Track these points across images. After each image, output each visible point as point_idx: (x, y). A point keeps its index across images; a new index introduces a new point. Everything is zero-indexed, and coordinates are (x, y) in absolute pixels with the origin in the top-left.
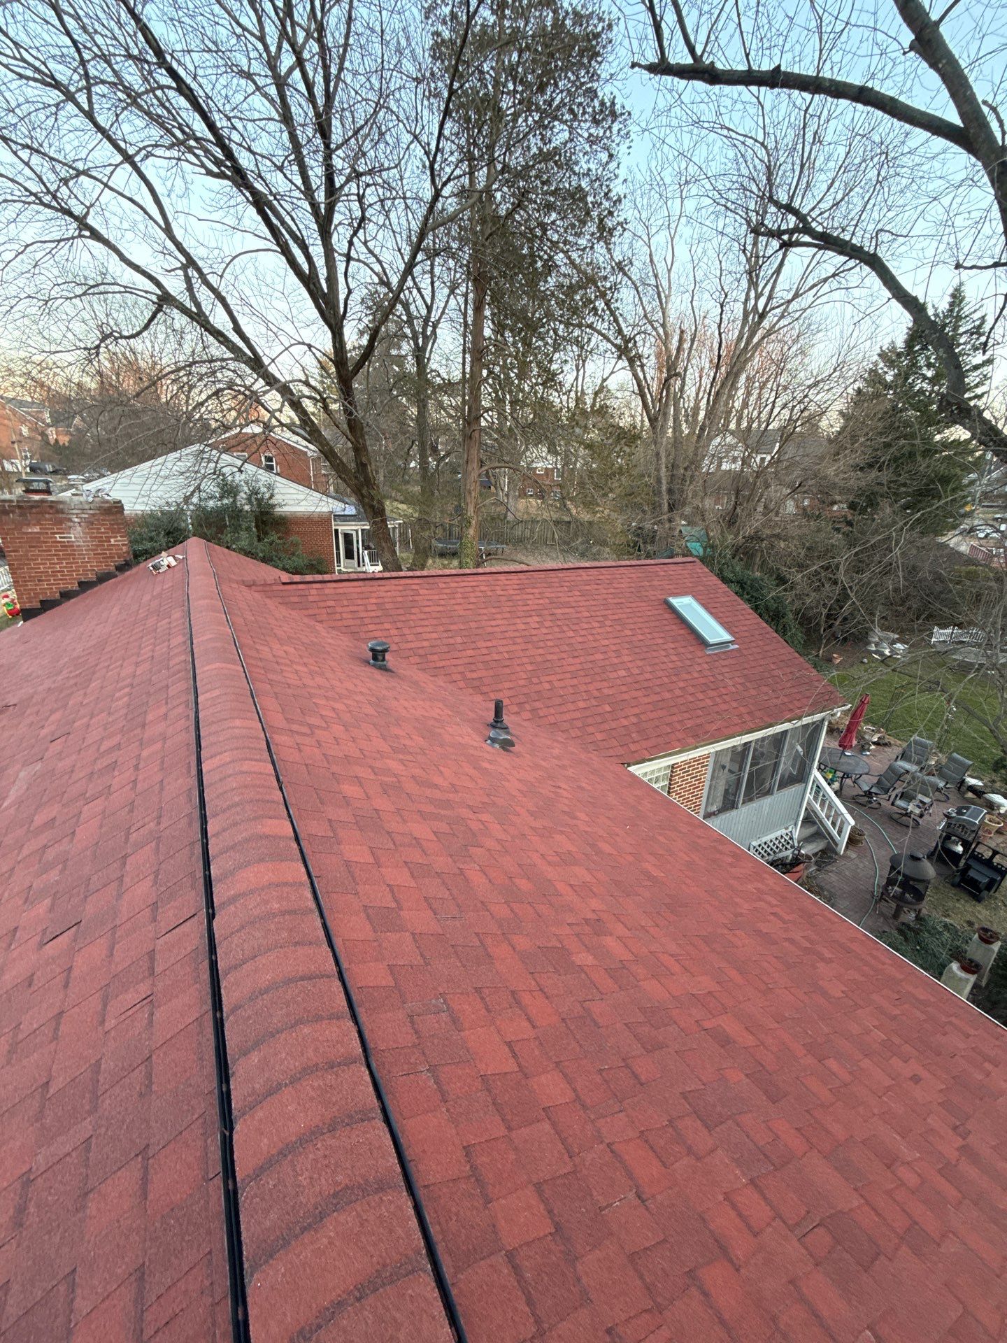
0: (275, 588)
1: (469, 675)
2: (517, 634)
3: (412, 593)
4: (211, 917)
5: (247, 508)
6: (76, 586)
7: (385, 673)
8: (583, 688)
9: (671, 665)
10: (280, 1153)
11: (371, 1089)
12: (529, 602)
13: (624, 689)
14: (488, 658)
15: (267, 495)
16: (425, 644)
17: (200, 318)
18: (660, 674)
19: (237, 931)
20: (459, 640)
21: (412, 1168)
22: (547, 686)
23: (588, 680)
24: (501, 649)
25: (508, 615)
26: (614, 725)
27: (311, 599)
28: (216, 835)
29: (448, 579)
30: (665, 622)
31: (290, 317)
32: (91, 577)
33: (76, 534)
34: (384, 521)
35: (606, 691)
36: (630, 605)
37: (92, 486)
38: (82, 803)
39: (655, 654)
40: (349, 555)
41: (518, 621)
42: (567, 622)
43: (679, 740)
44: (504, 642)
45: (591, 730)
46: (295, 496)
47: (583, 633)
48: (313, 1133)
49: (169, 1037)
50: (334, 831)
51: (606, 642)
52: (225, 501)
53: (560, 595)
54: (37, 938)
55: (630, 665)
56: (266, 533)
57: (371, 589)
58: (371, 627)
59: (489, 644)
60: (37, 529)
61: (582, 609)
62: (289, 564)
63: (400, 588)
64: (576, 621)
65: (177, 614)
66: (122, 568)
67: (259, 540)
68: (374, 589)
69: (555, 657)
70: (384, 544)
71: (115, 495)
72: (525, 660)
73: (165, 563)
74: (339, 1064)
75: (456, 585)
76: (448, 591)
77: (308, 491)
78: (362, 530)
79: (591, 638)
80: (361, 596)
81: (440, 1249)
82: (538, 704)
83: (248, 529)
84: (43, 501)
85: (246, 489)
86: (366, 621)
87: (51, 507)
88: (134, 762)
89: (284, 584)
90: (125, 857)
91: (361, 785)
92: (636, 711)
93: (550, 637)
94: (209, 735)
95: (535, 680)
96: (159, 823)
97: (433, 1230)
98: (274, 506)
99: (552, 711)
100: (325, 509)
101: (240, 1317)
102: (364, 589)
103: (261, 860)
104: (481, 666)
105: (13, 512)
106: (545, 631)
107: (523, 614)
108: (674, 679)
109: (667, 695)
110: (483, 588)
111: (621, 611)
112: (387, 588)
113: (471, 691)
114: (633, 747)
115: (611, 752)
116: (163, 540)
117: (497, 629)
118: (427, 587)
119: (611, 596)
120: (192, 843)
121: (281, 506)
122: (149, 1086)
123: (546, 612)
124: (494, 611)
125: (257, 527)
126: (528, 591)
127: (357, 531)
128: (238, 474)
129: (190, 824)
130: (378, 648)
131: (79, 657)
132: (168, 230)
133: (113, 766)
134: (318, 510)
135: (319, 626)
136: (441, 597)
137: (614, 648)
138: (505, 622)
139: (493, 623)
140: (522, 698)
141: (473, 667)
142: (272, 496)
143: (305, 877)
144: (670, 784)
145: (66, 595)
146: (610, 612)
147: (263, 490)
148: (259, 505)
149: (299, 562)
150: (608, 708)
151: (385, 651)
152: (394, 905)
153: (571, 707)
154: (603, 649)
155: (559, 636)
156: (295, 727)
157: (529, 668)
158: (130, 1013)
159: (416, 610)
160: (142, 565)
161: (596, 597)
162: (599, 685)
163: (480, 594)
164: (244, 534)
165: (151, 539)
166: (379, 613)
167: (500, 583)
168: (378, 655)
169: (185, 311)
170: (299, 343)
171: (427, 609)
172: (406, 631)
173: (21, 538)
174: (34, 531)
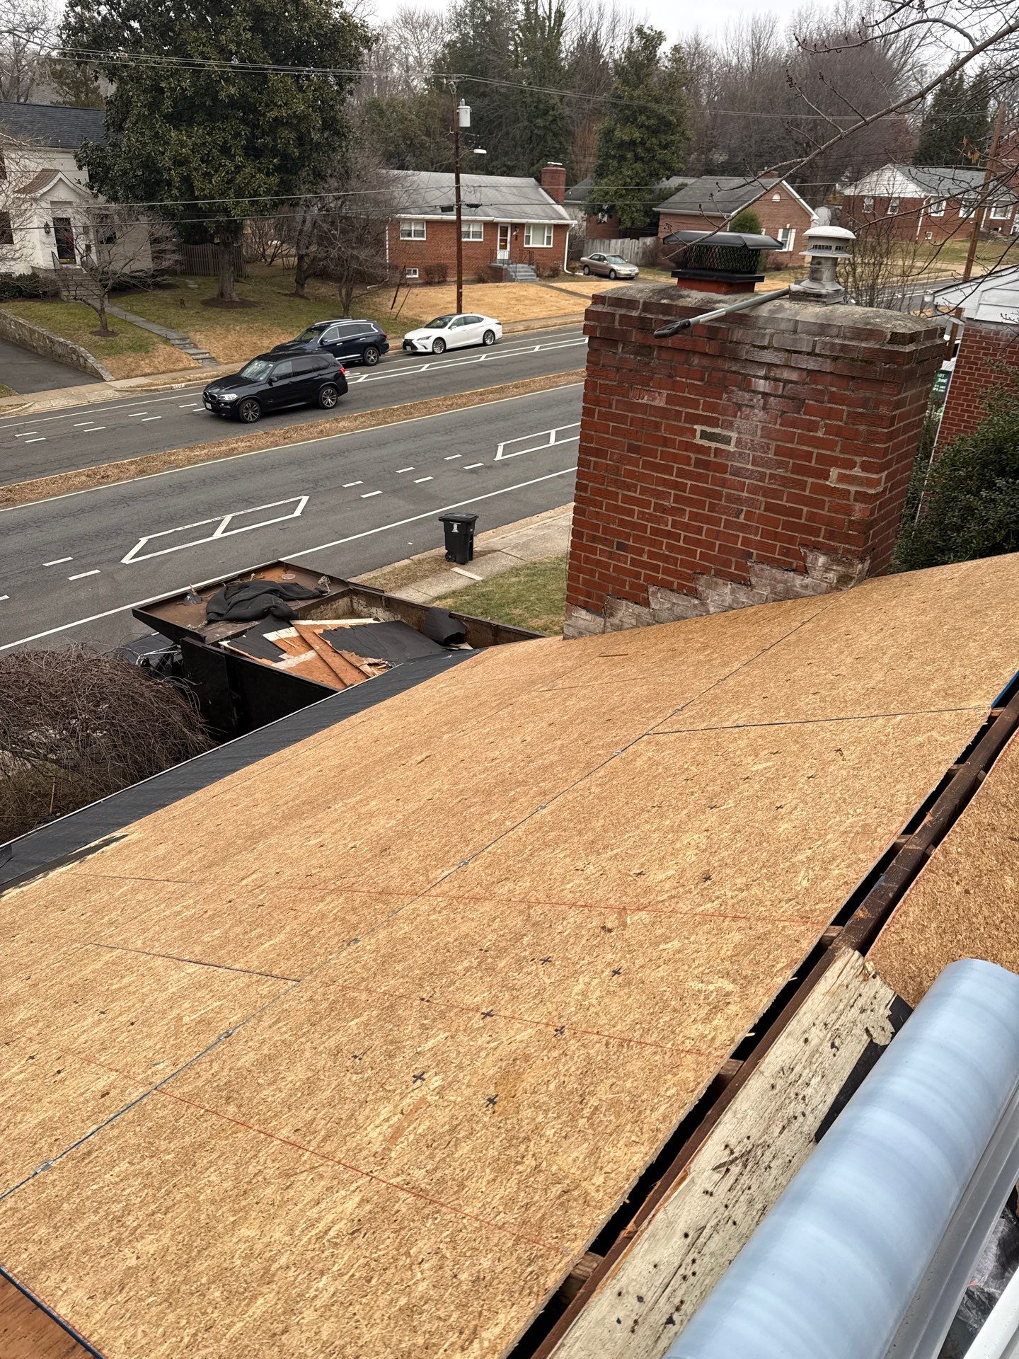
33: (745, 432)
173: (621, 419)
174: (653, 403)
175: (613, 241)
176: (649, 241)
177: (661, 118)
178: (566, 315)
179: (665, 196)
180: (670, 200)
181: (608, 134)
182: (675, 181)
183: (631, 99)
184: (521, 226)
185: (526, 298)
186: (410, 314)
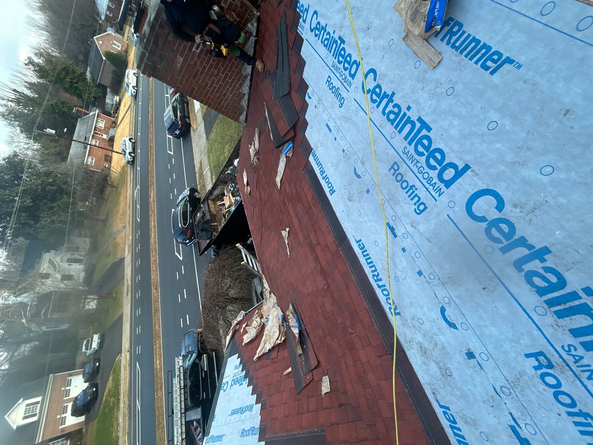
173: (183, 77)
174: (181, 62)
175: (106, 101)
176: (108, 90)
177: (63, 70)
178: (130, 123)
179: (93, 79)
183: (53, 77)
184: (95, 127)
185: (121, 133)
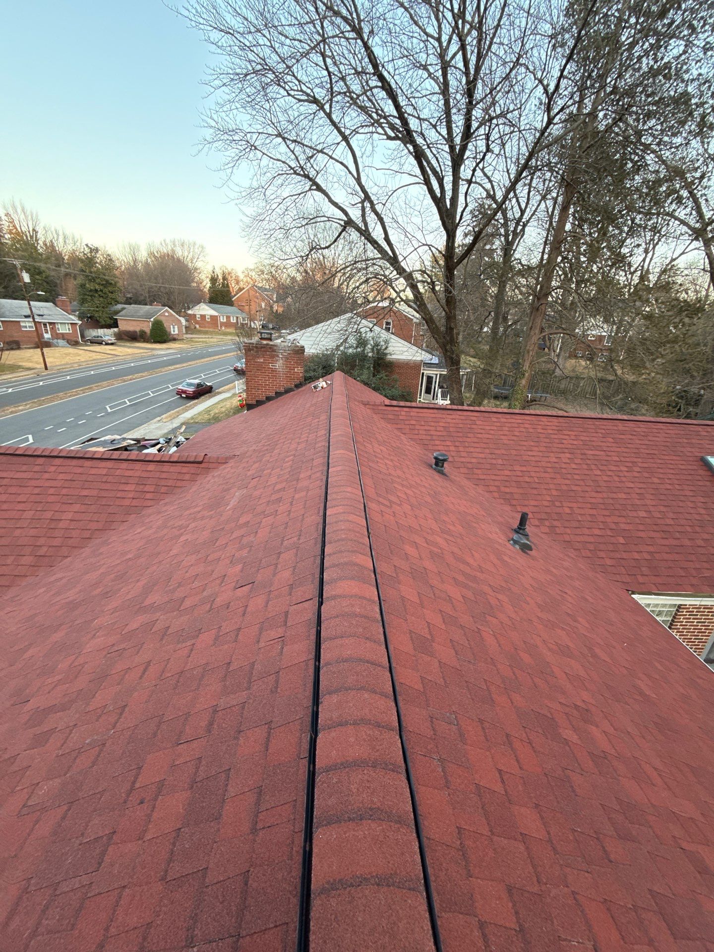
0: (380, 408)
1: (503, 489)
2: (549, 465)
3: (470, 422)
4: (321, 604)
5: (370, 354)
6: (273, 394)
7: (442, 476)
8: (602, 519)
9: (697, 517)
10: (342, 764)
11: (401, 753)
12: (564, 441)
13: (641, 527)
14: (521, 479)
15: (384, 347)
16: (474, 460)
17: (365, 234)
18: (682, 522)
19: (334, 617)
20: (500, 462)
21: (420, 818)
22: (568, 511)
23: (607, 513)
24: (533, 474)
25: (544, 449)
26: (625, 555)
27: (401, 417)
28: (330, 555)
29: (499, 416)
30: (699, 478)
31: (421, 228)
32: (282, 390)
33: (279, 364)
34: (458, 369)
35: (623, 526)
36: (663, 457)
37: (291, 337)
38: (263, 516)
39: (681, 504)
40: (428, 391)
41: (552, 455)
42: (596, 462)
43: (692, 585)
44: (537, 469)
45: (602, 554)
46: (401, 349)
47: (610, 473)
48: (362, 762)
49: (290, 664)
50: (397, 574)
51: (632, 485)
52: (359, 350)
53: (595, 439)
54: (234, 584)
55: (652, 509)
56: (378, 372)
57: (440, 416)
58: (437, 442)
59: (524, 469)
60: (262, 361)
61: (613, 454)
62: (389, 393)
63: (463, 418)
64: (605, 463)
65: (323, 417)
66: (298, 386)
67: (374, 376)
68: (444, 416)
69: (578, 488)
70: (454, 386)
71: (302, 343)
72: (552, 486)
73: (321, 385)
74: (383, 727)
75: (505, 420)
76: (498, 424)
77: (410, 345)
78: (440, 374)
79: (616, 479)
80: (434, 420)
81: (433, 885)
82: (556, 523)
83: (369, 368)
84: (267, 344)
85: (372, 342)
86: (434, 438)
87: (270, 348)
88: (290, 500)
89: (386, 406)
90: (280, 553)
91: (417, 548)
92: (651, 549)
93: (577, 472)
94: (333, 493)
95: (557, 504)
96: (299, 539)
97: (430, 870)
98: (386, 354)
99: (568, 531)
100: (419, 359)
101: (307, 849)
102: (437, 415)
103: (353, 578)
104: (514, 484)
105: (253, 350)
106: (574, 466)
107: (558, 450)
108: (698, 529)
109: (687, 543)
110: (527, 426)
111: (652, 461)
112: (453, 417)
113: (502, 501)
114: (641, 579)
115: (618, 578)
116: (321, 371)
117: (533, 459)
118: (482, 419)
119: (644, 447)
120: (315, 556)
121: (391, 355)
122: (276, 688)
123: (579, 451)
124: (532, 444)
125: (374, 367)
126: (565, 432)
127: (437, 375)
128: (369, 333)
129: (316, 544)
130: (440, 458)
131: (270, 435)
132: (358, 180)
133: (279, 500)
134: (414, 359)
135: (403, 437)
136: (492, 428)
137: (638, 491)
138: (541, 454)
139: (530, 453)
140: (544, 516)
141: (507, 483)
142: (386, 348)
143: (377, 599)
144: (673, 621)
145: (269, 399)
146: (640, 460)
147: (382, 343)
148: (378, 353)
149: (395, 392)
150: (622, 540)
151: (445, 460)
152: (429, 637)
153: (586, 531)
154: (627, 490)
155: (587, 472)
156: (381, 499)
157: (555, 493)
158: (272, 642)
159: (471, 435)
160: (308, 385)
161: (629, 446)
162: (616, 519)
163: (524, 430)
164: (366, 371)
165: (314, 370)
166: (445, 434)
167: (543, 423)
168: (439, 463)
169: (358, 229)
170: (424, 245)
171: (479, 436)
172: (461, 449)
173: (254, 365)
174: (260, 361)
175: (99, 330)
176: (116, 330)
177: (107, 281)
178: (94, 360)
179: (117, 313)
180: (121, 314)
181: (83, 286)
182: (119, 306)
183: (91, 272)
184: (54, 323)
185: (70, 354)
186: (11, 363)
